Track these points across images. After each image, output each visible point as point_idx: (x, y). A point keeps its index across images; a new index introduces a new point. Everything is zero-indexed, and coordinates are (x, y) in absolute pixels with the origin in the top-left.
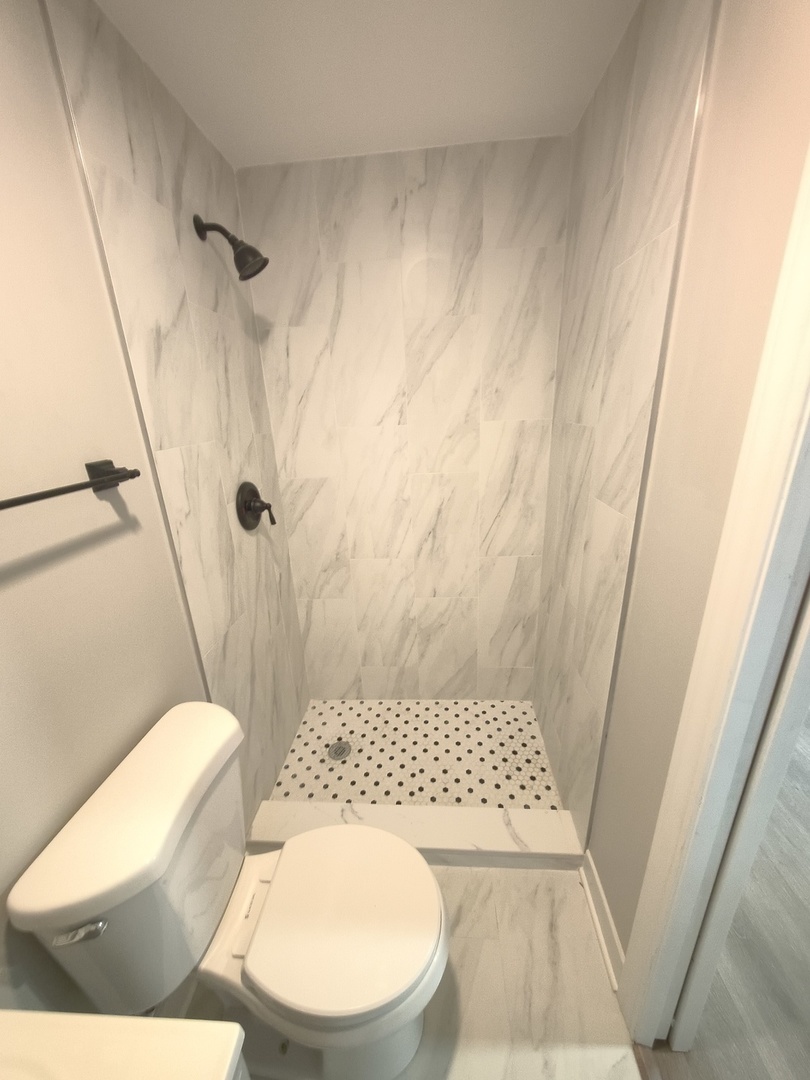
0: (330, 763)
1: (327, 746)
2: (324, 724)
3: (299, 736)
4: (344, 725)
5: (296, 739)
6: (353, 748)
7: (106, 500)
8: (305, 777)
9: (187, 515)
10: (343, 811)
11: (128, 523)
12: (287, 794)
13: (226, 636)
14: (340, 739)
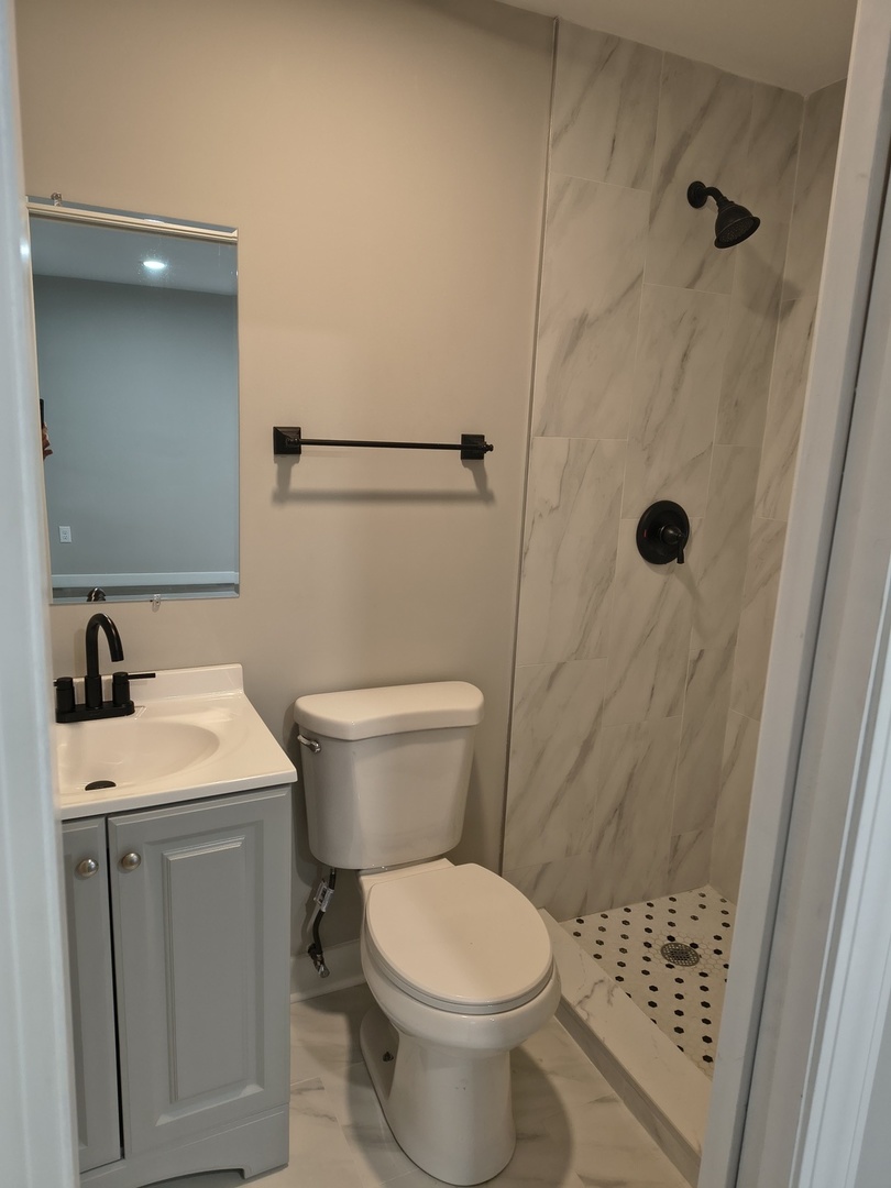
0: (654, 952)
1: (671, 938)
2: (695, 918)
3: (650, 905)
4: (718, 938)
5: (644, 904)
6: (698, 965)
7: (470, 469)
8: (612, 941)
9: (552, 510)
10: (602, 981)
11: (484, 495)
12: (577, 934)
13: (560, 666)
14: (694, 946)
